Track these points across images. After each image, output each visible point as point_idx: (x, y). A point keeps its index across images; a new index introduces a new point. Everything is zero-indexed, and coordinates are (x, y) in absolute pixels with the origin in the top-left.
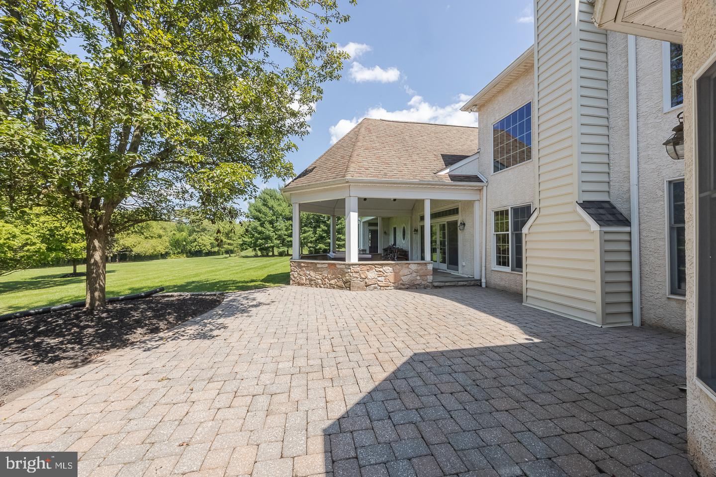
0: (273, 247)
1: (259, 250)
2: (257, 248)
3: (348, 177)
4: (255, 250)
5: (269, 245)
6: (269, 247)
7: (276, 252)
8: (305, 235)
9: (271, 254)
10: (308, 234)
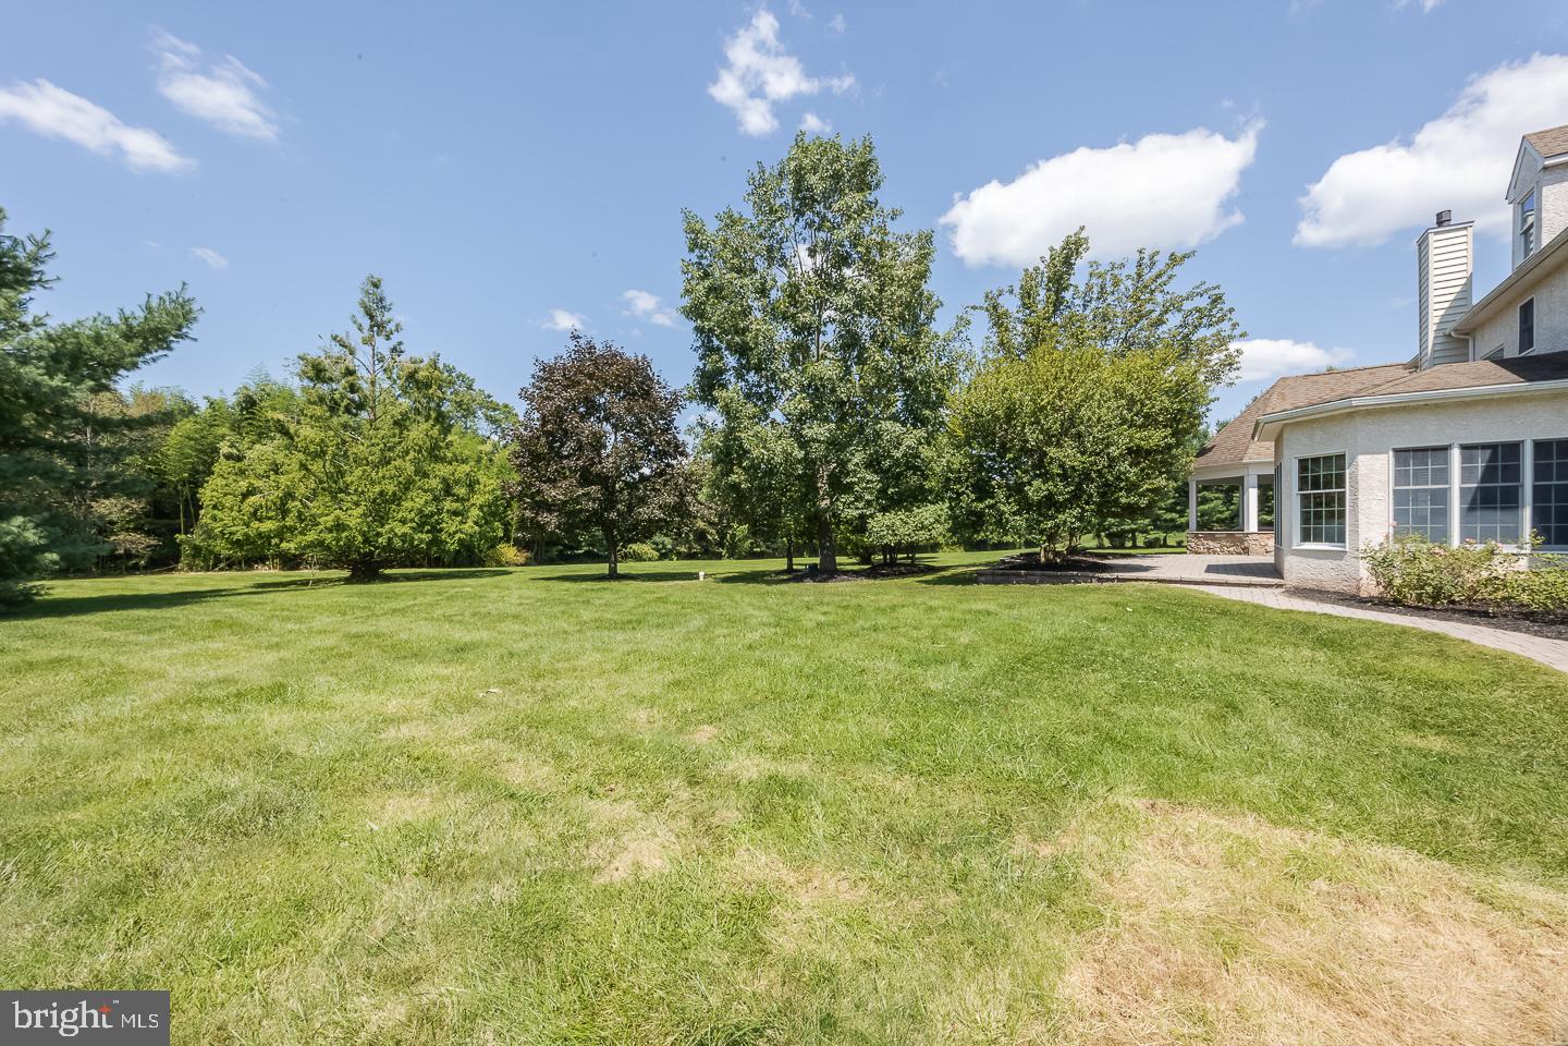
0: (1133, 531)
1: (1107, 536)
2: (1103, 534)
3: (1246, 460)
4: (1098, 536)
5: (1127, 527)
6: (1128, 532)
7: (1141, 539)
8: (1206, 507)
9: (1129, 544)
10: (1212, 505)
